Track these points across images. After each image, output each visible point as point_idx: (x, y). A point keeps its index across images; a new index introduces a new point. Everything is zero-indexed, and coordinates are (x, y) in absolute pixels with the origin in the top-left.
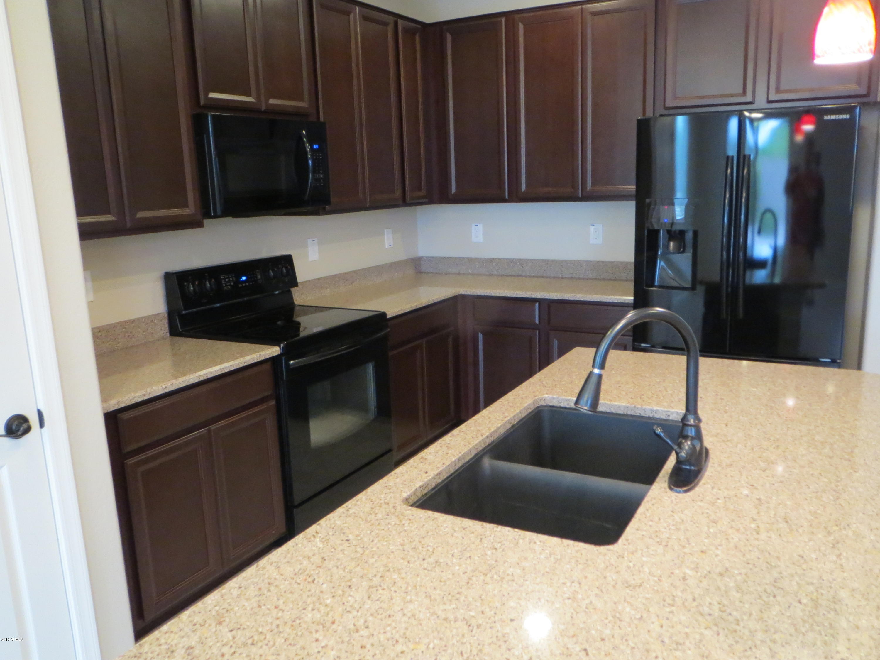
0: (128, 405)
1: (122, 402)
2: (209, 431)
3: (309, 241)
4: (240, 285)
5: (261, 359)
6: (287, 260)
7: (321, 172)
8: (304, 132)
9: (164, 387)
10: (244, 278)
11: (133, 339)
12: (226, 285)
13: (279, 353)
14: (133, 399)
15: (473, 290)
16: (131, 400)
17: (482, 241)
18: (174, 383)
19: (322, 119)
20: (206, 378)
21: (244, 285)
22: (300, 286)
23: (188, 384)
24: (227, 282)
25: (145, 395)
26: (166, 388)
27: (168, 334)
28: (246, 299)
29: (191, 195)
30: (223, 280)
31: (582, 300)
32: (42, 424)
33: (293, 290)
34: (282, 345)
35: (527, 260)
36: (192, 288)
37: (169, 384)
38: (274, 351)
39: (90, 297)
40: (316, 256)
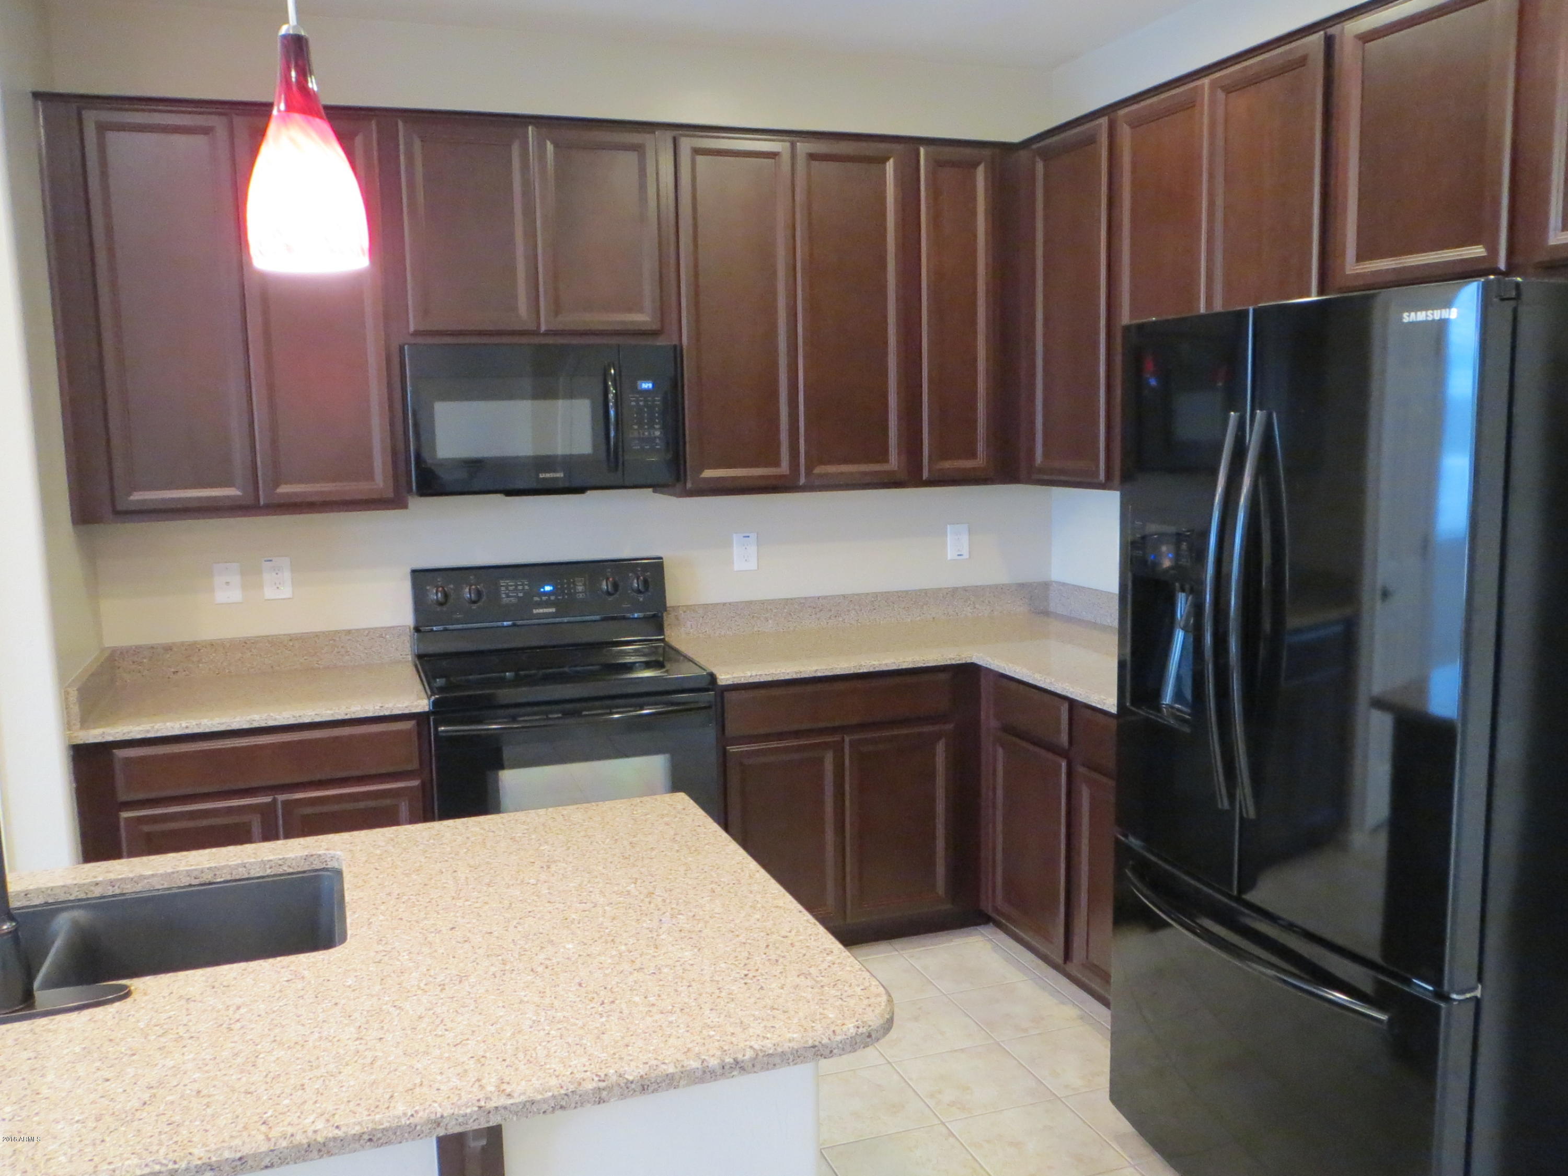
0: (118, 739)
2: (275, 800)
3: (737, 537)
4: (536, 599)
6: (651, 566)
7: (657, 427)
10: (548, 588)
11: (348, 657)
12: (508, 596)
13: (427, 709)
14: (129, 733)
18: (203, 723)
19: (684, 340)
21: (544, 598)
24: (509, 591)
25: (148, 731)
27: (410, 657)
29: (381, 463)
30: (503, 589)
34: (432, 698)
36: (437, 594)
37: (194, 723)
38: (418, 705)
39: (286, 592)
40: (752, 565)
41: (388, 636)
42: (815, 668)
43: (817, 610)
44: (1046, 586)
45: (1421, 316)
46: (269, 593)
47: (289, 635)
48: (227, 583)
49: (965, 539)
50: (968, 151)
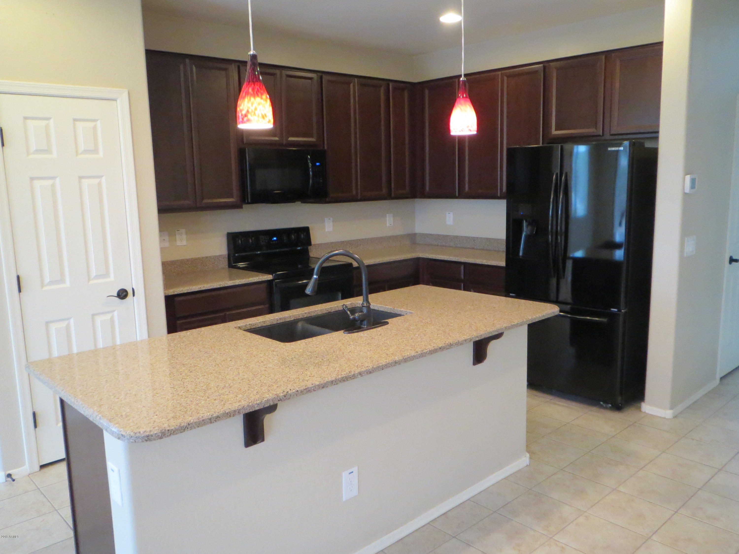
0: (179, 293)
1: (176, 292)
2: (225, 314)
3: (326, 219)
4: (271, 242)
5: (259, 281)
6: (306, 230)
7: (321, 178)
8: (309, 157)
9: (199, 287)
10: (275, 239)
11: (207, 267)
12: (262, 242)
13: (272, 278)
14: (182, 291)
15: (427, 255)
16: (180, 291)
17: (452, 224)
19: (326, 148)
20: (224, 286)
21: (274, 242)
22: (312, 246)
23: (213, 288)
24: (263, 240)
25: (188, 290)
26: (200, 288)
27: (227, 267)
28: (277, 250)
29: (236, 192)
30: (261, 239)
31: (486, 264)
32: (134, 295)
33: (309, 247)
34: (274, 275)
35: (477, 238)
36: (240, 241)
37: (202, 286)
38: (269, 277)
39: (184, 243)
40: (331, 229)
41: (220, 258)
42: (379, 260)
43: (351, 245)
44: (415, 234)
45: (613, 149)
46: (179, 243)
47: (187, 259)
48: (164, 240)
49: (392, 219)
50: (402, 85)
